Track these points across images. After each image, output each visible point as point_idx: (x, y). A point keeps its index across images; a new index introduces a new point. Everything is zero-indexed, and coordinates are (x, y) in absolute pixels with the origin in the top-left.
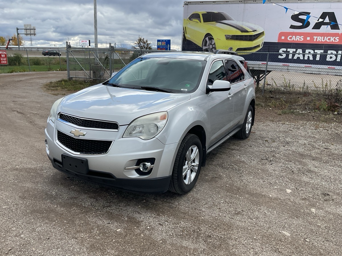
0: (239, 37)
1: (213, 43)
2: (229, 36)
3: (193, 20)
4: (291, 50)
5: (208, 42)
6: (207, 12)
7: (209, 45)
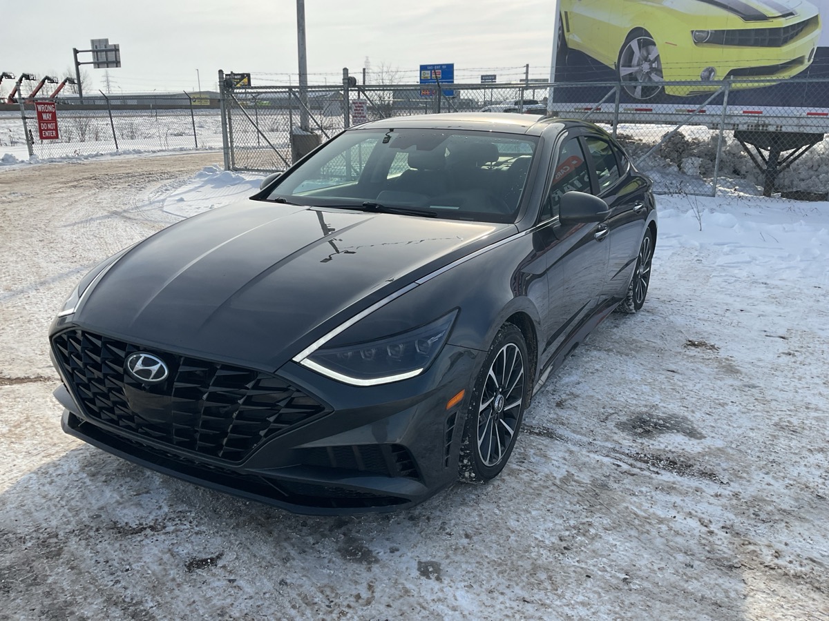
0: (737, 37)
1: (652, 57)
2: (704, 35)
5: (637, 54)
7: (638, 61)
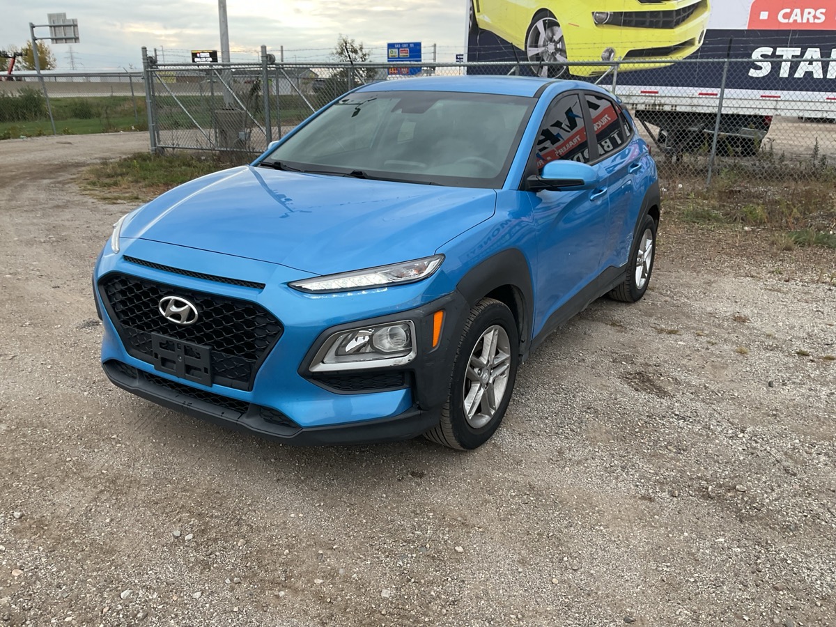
0: (634, 19)
1: (556, 38)
2: (604, 16)
4: (787, 53)
5: (543, 35)
7: (544, 42)
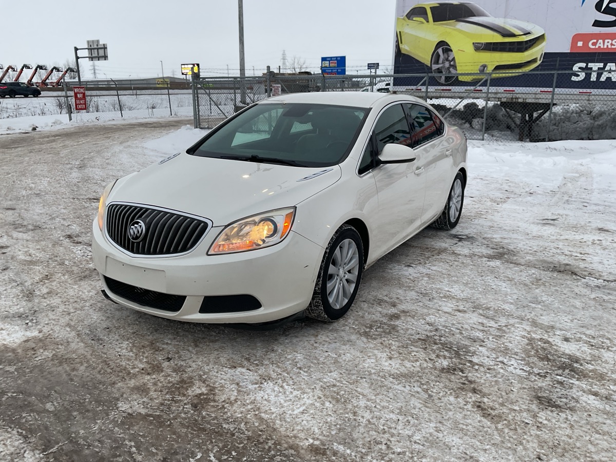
0: (499, 47)
1: (450, 58)
2: (480, 45)
3: (414, 19)
4: (595, 66)
6: (439, 4)
7: (443, 61)
